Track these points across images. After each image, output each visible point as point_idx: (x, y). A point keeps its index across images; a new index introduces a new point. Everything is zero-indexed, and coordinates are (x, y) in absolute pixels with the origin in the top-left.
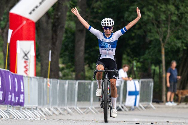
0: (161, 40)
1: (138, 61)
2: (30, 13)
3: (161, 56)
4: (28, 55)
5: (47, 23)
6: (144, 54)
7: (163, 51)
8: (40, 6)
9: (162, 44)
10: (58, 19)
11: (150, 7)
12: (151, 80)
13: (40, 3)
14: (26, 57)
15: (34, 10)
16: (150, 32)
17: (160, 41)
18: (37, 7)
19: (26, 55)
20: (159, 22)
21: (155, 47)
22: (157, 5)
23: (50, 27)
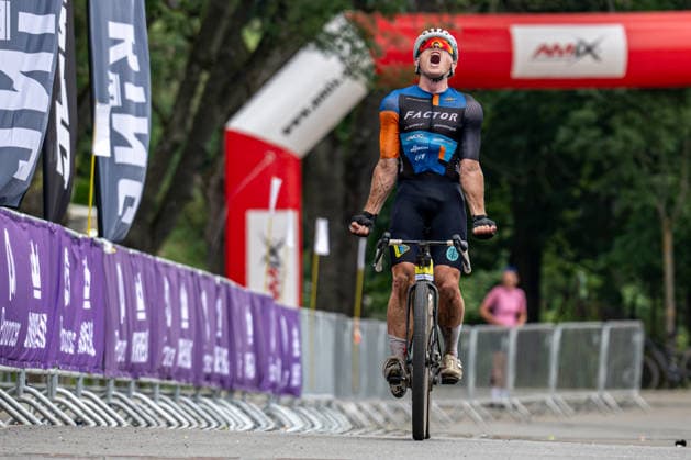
0: (661, 208)
1: (591, 272)
2: (287, 131)
3: (660, 254)
4: (281, 253)
5: (331, 159)
6: (608, 249)
7: (668, 241)
8: (314, 108)
9: (666, 222)
10: (363, 147)
11: (631, 114)
12: (637, 325)
13: (316, 102)
14: (273, 259)
15: (296, 122)
16: (630, 184)
17: (656, 212)
18: (305, 113)
19: (273, 252)
20: (656, 159)
21: (640, 228)
22: (651, 110)
23: (339, 172)
